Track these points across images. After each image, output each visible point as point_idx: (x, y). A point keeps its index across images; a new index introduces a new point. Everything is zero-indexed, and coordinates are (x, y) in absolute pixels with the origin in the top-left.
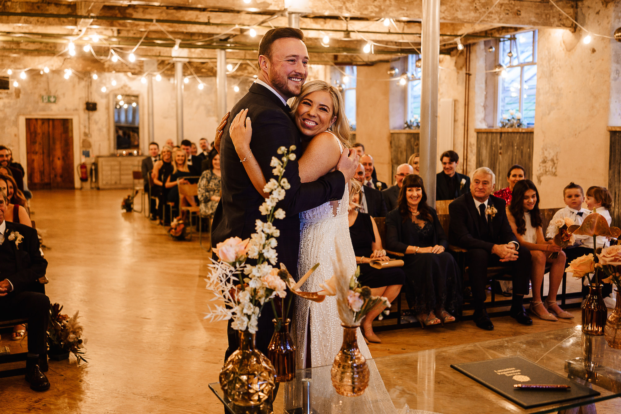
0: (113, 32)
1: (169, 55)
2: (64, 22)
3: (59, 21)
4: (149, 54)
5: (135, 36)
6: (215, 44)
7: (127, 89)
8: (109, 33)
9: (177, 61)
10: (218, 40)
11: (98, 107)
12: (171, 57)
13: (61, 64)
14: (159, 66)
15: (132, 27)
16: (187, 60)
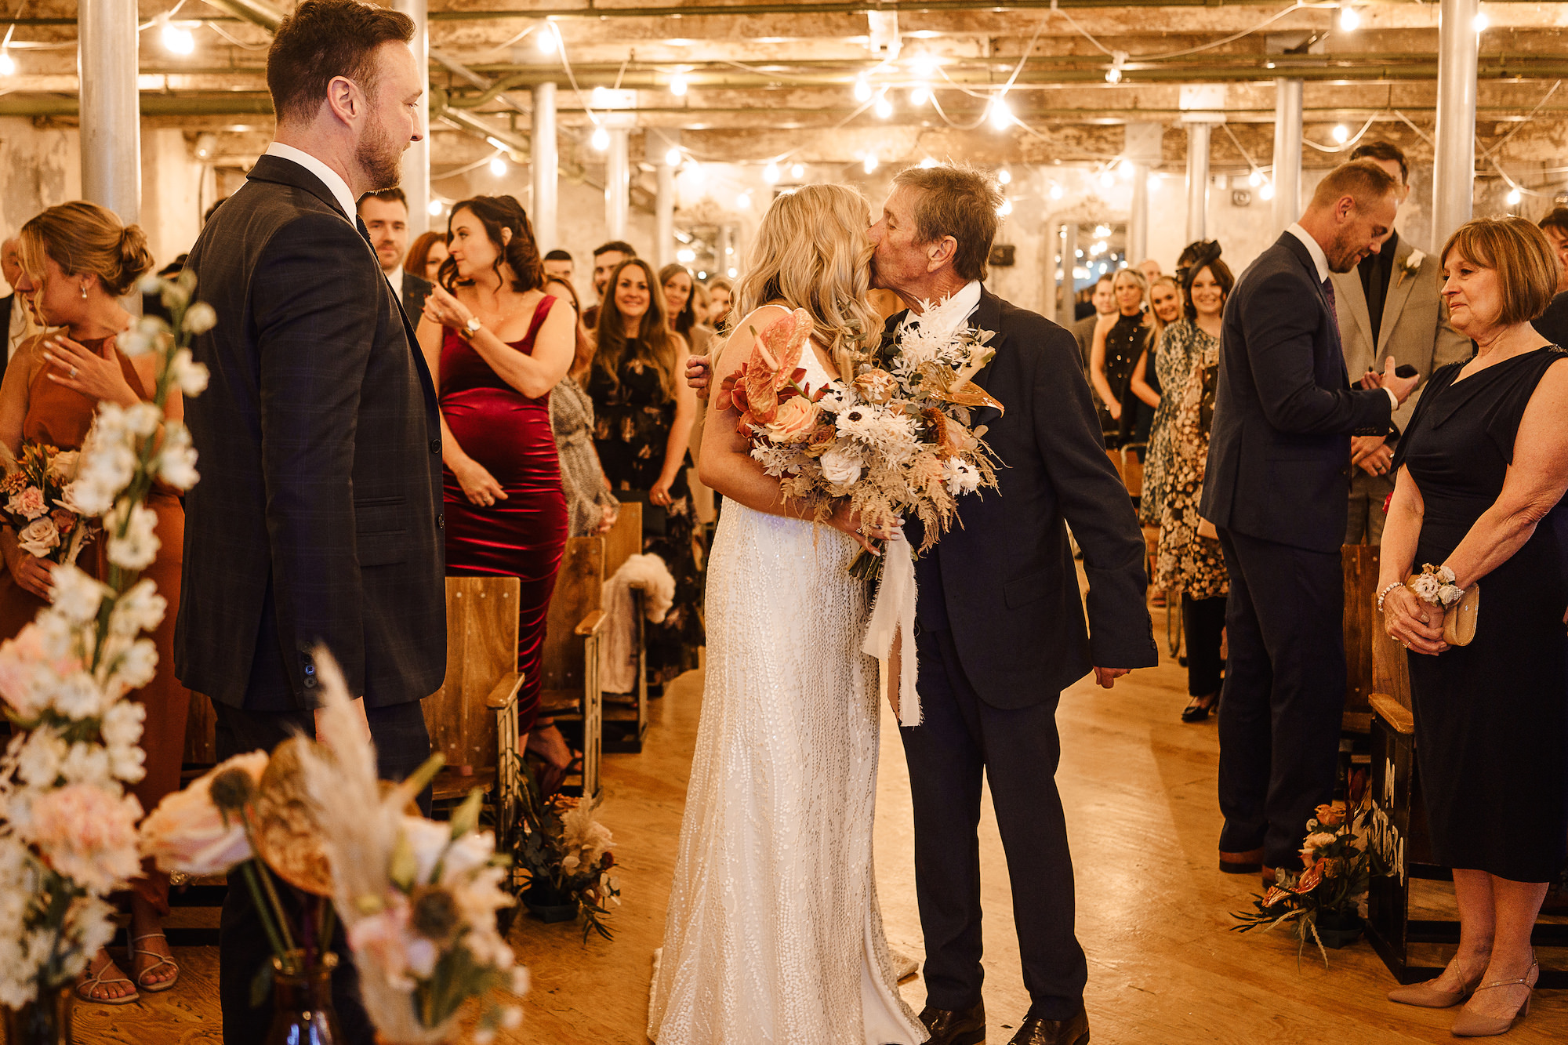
0: (981, 47)
1: (1173, 106)
2: (838, 27)
3: (827, 22)
4: (1115, 106)
5: (1040, 54)
6: (1271, 66)
7: (1095, 208)
8: (970, 50)
9: (1193, 123)
10: (1281, 51)
11: (1018, 257)
12: (1177, 110)
13: (910, 145)
14: (1166, 142)
15: (1012, 29)
16: (1221, 118)
